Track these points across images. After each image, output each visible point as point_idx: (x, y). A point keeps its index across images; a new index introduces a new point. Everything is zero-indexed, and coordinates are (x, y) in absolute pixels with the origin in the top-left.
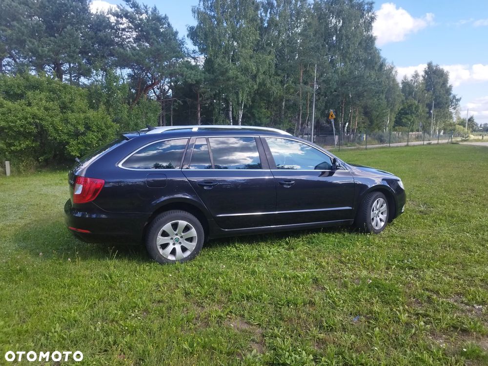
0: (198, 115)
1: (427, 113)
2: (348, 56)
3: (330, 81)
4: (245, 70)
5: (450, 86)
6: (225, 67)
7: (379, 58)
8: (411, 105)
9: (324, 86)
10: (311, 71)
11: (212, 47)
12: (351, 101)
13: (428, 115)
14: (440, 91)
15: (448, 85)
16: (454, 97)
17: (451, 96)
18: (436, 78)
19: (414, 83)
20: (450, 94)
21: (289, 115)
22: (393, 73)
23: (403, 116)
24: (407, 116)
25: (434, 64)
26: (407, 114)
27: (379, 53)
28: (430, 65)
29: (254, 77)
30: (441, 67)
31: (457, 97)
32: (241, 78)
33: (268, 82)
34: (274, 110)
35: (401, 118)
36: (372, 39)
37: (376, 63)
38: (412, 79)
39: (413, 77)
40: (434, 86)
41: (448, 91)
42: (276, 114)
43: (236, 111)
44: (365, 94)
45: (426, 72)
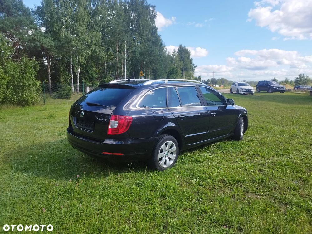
0: (48, 71)
1: (181, 74)
2: (143, 37)
3: (136, 52)
4: (82, 41)
5: (191, 59)
6: (70, 38)
7: (160, 40)
8: (173, 69)
9: (131, 55)
10: (123, 45)
11: (57, 23)
12: (146, 65)
13: (181, 75)
14: (187, 62)
15: (190, 58)
16: (193, 65)
17: (192, 64)
18: (185, 54)
19: (174, 56)
20: (192, 63)
21: (111, 73)
22: (165, 49)
23: (170, 75)
24: (172, 75)
25: (183, 46)
26: (172, 74)
27: (160, 37)
28: (181, 46)
29: (89, 46)
30: (186, 48)
31: (195, 65)
32: (81, 47)
33: (98, 50)
34: (101, 69)
35: (169, 76)
36: (155, 29)
37: (159, 43)
38: (173, 53)
39: (173, 52)
40: (183, 59)
41: (190, 61)
42: (102, 72)
43: (76, 69)
44: (154, 61)
45: (179, 50)
